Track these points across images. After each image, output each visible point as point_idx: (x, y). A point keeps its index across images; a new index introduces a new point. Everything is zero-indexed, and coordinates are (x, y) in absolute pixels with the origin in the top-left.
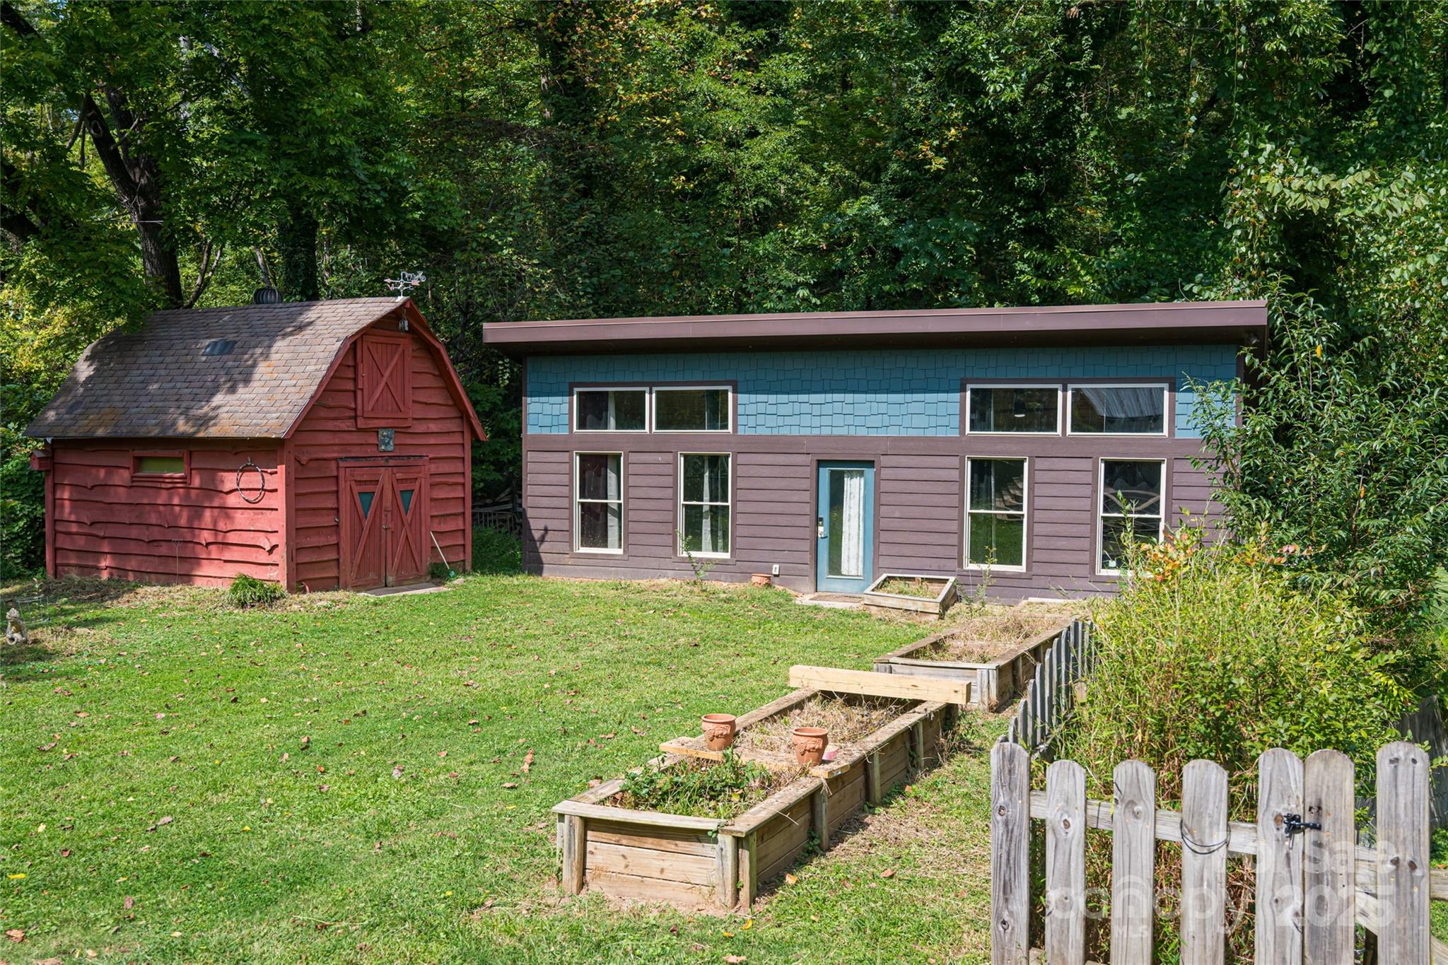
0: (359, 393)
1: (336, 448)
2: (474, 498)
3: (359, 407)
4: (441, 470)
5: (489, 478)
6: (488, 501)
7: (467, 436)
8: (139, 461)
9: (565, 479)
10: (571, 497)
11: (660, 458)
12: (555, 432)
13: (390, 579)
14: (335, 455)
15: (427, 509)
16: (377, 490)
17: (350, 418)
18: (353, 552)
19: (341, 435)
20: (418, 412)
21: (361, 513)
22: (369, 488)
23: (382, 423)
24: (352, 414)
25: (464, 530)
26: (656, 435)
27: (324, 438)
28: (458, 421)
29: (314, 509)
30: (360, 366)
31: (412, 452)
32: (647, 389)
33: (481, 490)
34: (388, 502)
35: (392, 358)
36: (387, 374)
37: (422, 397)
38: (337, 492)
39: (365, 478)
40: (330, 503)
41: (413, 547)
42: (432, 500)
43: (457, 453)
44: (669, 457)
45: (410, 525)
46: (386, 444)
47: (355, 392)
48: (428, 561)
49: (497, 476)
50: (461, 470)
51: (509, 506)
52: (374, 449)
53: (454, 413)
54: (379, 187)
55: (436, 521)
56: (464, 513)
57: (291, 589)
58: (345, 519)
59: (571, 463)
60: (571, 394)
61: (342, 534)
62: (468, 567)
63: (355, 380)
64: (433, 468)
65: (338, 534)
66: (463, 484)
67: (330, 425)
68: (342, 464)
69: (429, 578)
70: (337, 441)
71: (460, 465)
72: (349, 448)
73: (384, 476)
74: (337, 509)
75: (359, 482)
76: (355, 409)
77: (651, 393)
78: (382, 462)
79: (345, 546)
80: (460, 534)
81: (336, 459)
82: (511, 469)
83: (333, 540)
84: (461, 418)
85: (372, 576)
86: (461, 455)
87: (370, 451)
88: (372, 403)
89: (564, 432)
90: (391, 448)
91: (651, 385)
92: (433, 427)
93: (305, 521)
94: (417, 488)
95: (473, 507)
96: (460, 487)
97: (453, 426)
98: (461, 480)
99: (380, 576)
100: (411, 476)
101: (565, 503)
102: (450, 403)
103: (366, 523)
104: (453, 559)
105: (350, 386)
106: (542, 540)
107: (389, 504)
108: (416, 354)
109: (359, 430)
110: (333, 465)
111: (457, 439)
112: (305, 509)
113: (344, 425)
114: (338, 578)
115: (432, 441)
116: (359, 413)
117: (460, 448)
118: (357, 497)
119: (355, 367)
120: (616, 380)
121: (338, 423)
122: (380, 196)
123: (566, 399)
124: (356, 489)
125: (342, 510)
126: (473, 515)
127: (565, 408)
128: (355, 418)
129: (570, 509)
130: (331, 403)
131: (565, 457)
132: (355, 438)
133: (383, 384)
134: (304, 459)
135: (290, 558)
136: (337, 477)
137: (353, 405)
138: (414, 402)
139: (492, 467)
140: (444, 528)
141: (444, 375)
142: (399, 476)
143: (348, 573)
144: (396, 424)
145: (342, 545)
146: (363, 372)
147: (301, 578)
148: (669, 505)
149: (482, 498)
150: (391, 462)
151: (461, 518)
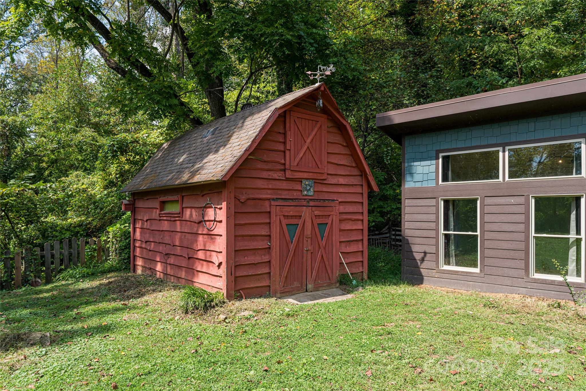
0: (287, 153)
1: (269, 192)
2: (369, 230)
3: (288, 163)
4: (347, 210)
5: (377, 220)
6: (377, 232)
7: (365, 187)
8: (163, 204)
9: (433, 217)
10: (437, 230)
11: (512, 200)
12: (425, 185)
13: (310, 286)
14: (268, 196)
15: (336, 237)
16: (300, 222)
17: (281, 170)
18: (281, 268)
19: (273, 182)
20: (332, 170)
21: (288, 238)
22: (294, 221)
23: (305, 175)
24: (282, 167)
25: (362, 251)
26: (508, 183)
27: (260, 184)
28: (359, 178)
29: (251, 236)
30: (288, 133)
31: (326, 197)
32: (501, 149)
33: (373, 226)
34: (308, 231)
35: (312, 130)
36: (308, 141)
37: (335, 159)
38: (270, 223)
39: (291, 213)
40: (264, 231)
41: (327, 263)
42: (341, 230)
43: (358, 199)
44: (522, 200)
45: (325, 248)
46: (308, 191)
47: (284, 152)
48: (337, 273)
49: (380, 219)
50: (361, 211)
51: (388, 235)
52: (299, 193)
53: (356, 172)
54: (312, 41)
55: (343, 245)
56: (362, 240)
57: (230, 297)
58: (275, 243)
59: (437, 206)
60: (437, 158)
61: (273, 254)
62: (365, 276)
63: (285, 143)
64: (342, 209)
65: (269, 253)
66: (362, 220)
67: (265, 175)
68: (273, 203)
69: (338, 285)
70: (270, 187)
71: (360, 207)
72: (280, 192)
73: (306, 213)
74: (270, 236)
75: (286, 217)
76: (284, 164)
77: (504, 151)
78: (305, 203)
79: (276, 263)
80: (360, 254)
81: (269, 199)
82: (389, 216)
83: (266, 259)
84: (361, 176)
85: (296, 284)
86: (361, 201)
87: (295, 195)
88: (297, 160)
89: (432, 184)
90: (311, 193)
91: (504, 145)
92: (342, 181)
93: (242, 245)
94: (330, 222)
95: (369, 236)
96: (360, 222)
97: (356, 181)
98: (361, 217)
99: (302, 284)
100: (326, 213)
101: (433, 234)
102: (354, 165)
103: (292, 247)
104: (355, 271)
105: (281, 147)
106: (423, 260)
107: (309, 233)
108: (331, 130)
109: (288, 179)
110: (267, 203)
111: (359, 190)
112: (243, 236)
113: (275, 175)
114: (269, 286)
115: (341, 190)
116: (287, 167)
117: (360, 196)
118: (285, 227)
119: (285, 134)
120: (473, 145)
121: (271, 173)
122: (312, 46)
123: (434, 162)
124: (284, 222)
125: (273, 236)
126: (369, 239)
127: (433, 168)
128: (284, 170)
129: (437, 238)
130: (265, 158)
131: (433, 202)
132: (285, 185)
133: (305, 148)
134: (243, 198)
135: (229, 273)
136: (270, 212)
137: (283, 161)
138: (328, 162)
139: (379, 215)
140: (348, 250)
141: (350, 145)
142: (317, 213)
143: (277, 283)
144: (315, 176)
145: (273, 262)
146: (290, 138)
147: (238, 288)
148: (522, 237)
149: (373, 231)
150: (312, 203)
151: (360, 243)
